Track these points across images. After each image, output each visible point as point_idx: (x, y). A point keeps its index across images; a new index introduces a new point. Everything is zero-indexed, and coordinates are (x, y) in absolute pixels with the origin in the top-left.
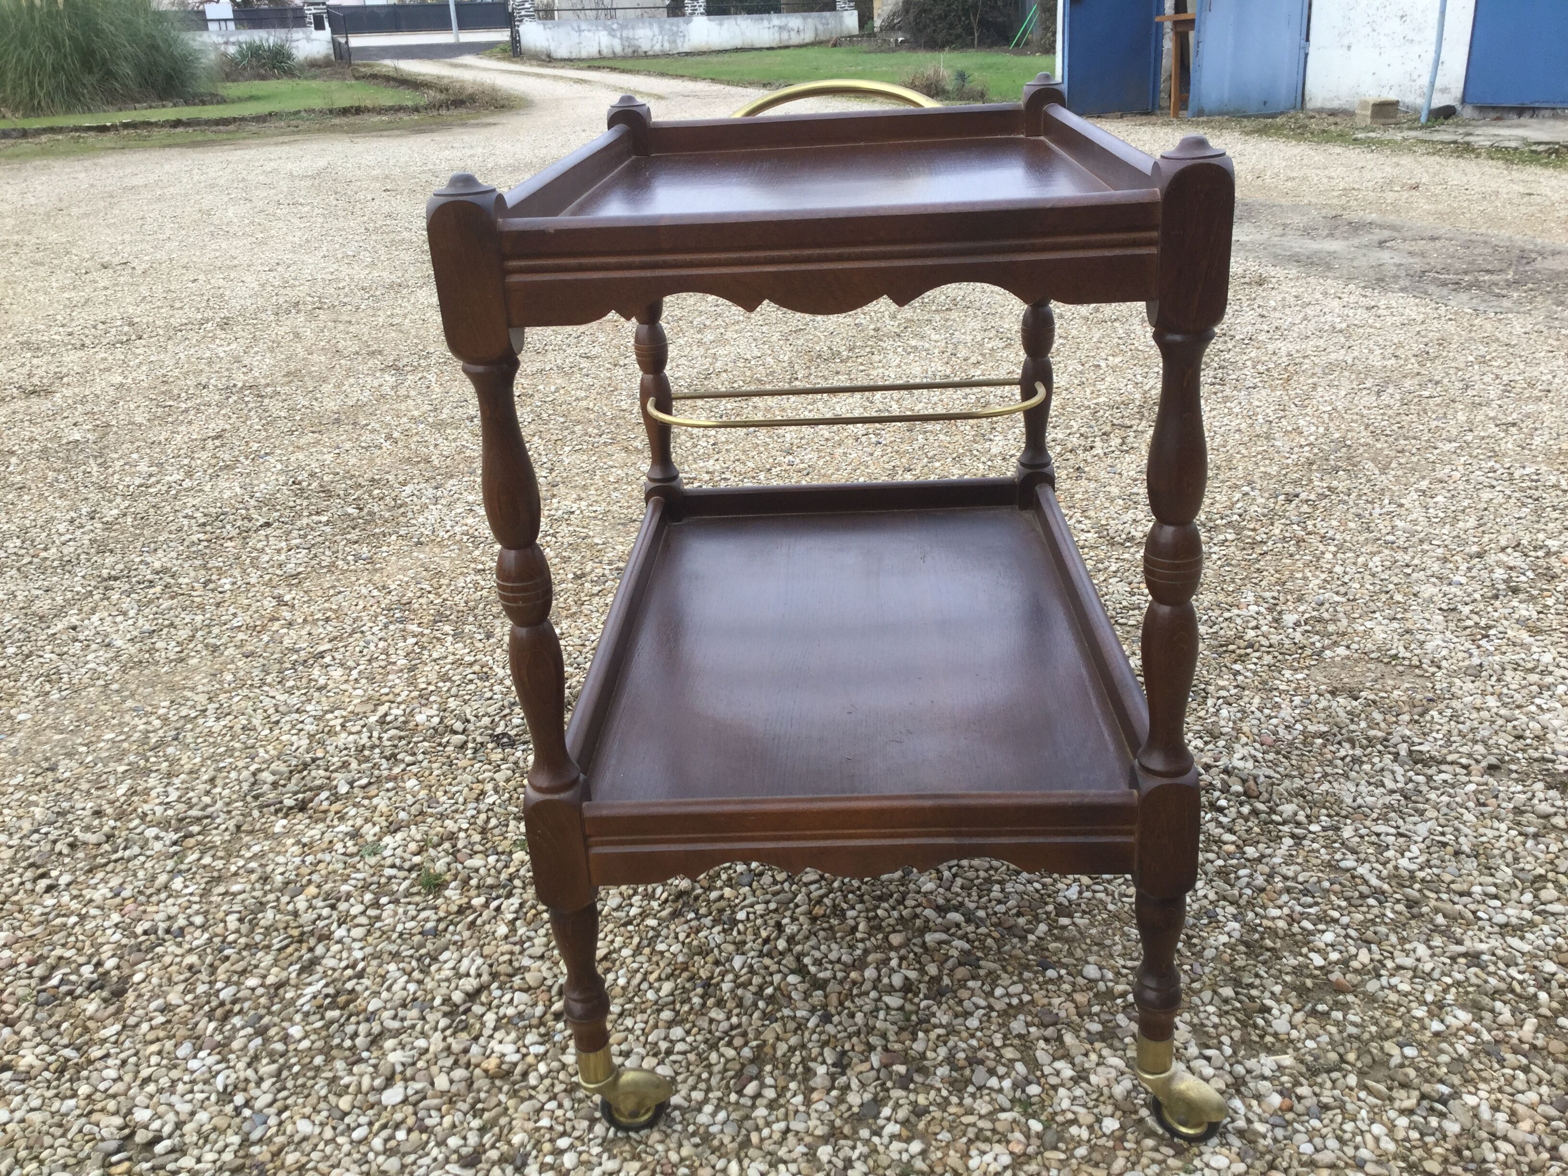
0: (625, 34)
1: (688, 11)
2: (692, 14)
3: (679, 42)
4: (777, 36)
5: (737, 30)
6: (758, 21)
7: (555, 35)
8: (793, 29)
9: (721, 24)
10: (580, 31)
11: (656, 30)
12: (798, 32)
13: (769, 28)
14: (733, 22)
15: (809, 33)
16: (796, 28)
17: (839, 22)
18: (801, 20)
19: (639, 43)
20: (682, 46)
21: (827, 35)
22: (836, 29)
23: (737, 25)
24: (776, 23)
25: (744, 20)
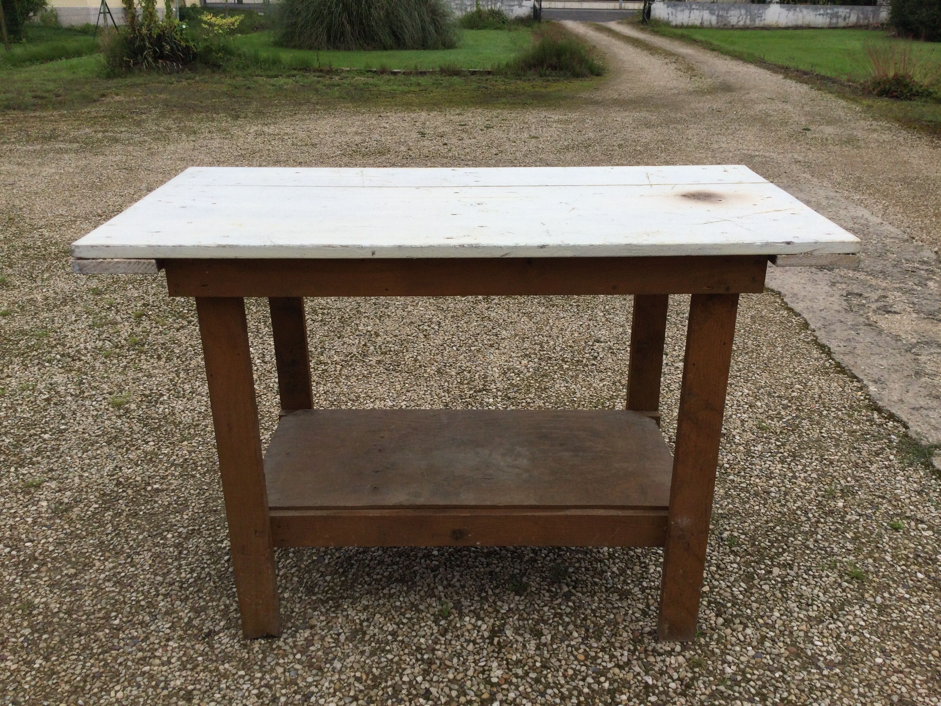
0: (721, 13)
3: (757, 20)
4: (828, 20)
5: (800, 15)
6: (816, 10)
7: (674, 11)
8: (841, 16)
9: (789, 10)
10: (691, 9)
11: (743, 12)
12: (845, 19)
13: (823, 15)
14: (798, 9)
15: (853, 19)
16: (843, 16)
17: (876, 14)
18: (848, 10)
19: (729, 19)
20: (758, 23)
21: (866, 22)
22: (873, 18)
23: (801, 11)
24: (829, 11)
25: (807, 8)
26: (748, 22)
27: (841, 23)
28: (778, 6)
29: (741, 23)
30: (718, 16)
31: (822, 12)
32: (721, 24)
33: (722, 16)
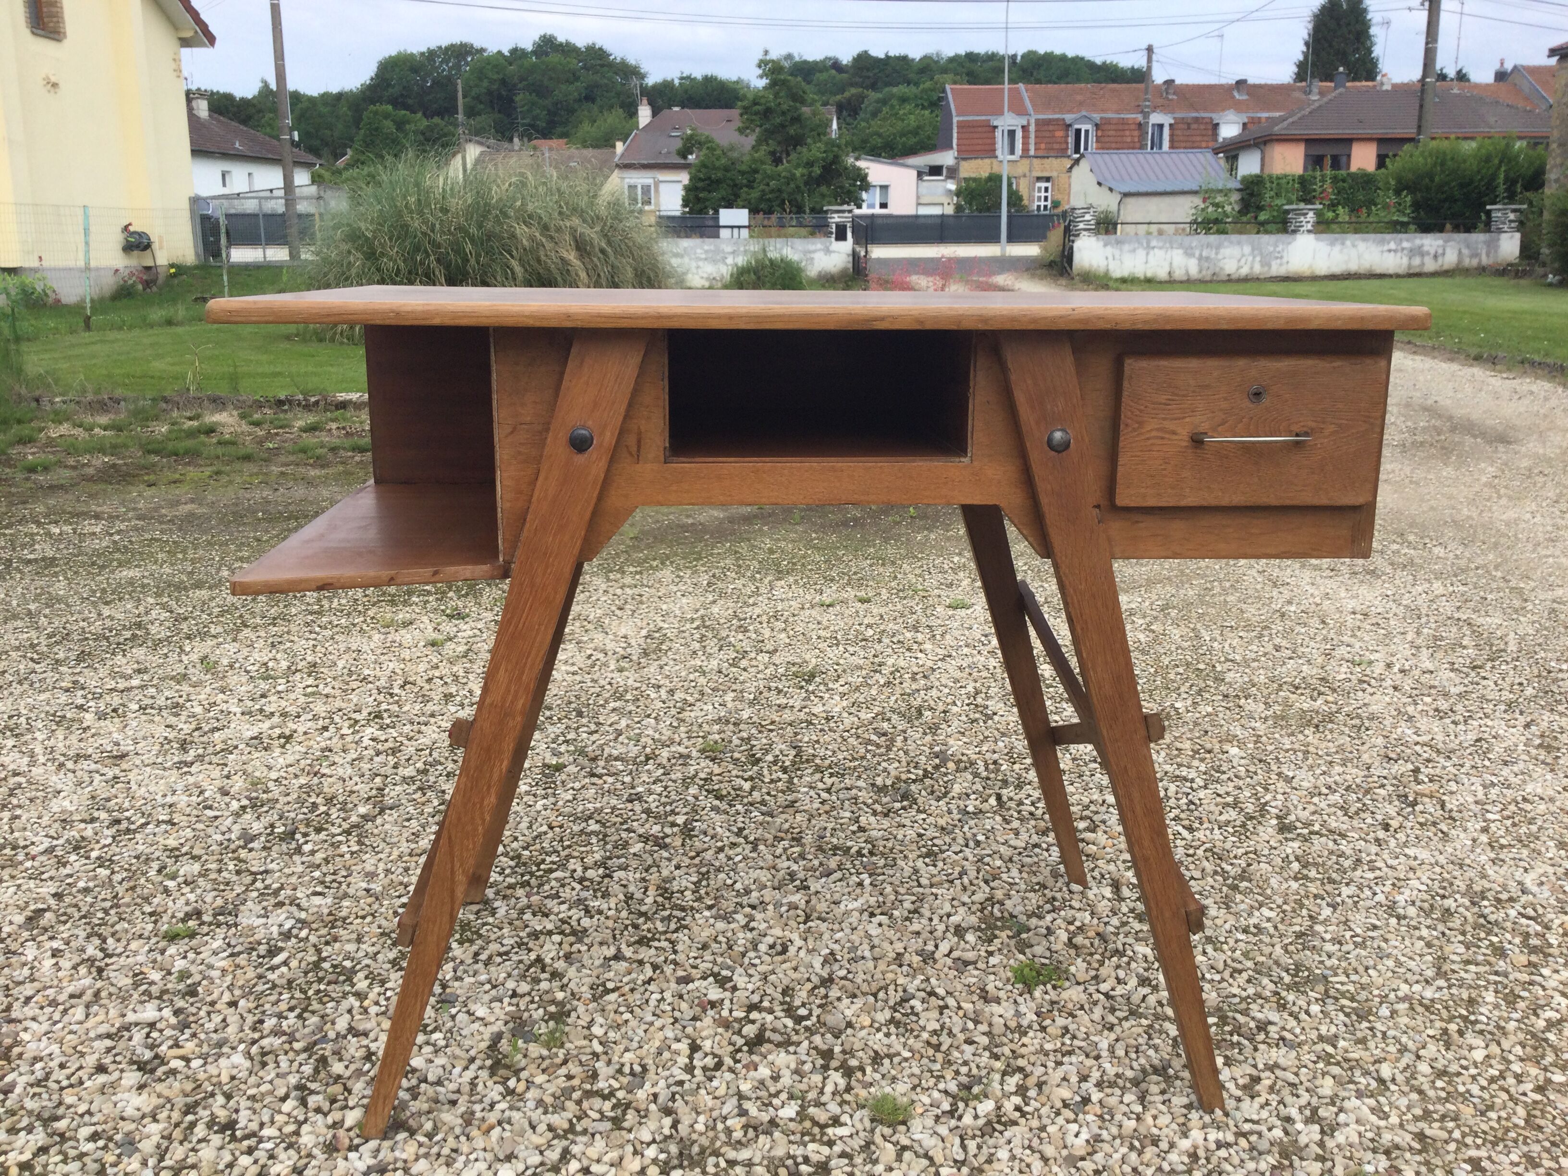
0: (1205, 254)
1: (1292, 227)
2: (1297, 231)
3: (1275, 264)
5: (1353, 252)
6: (1382, 242)
7: (1117, 253)
8: (1428, 253)
9: (1332, 244)
10: (1149, 248)
11: (1247, 249)
12: (1436, 257)
13: (1395, 251)
14: (1348, 243)
15: (1450, 258)
16: (1432, 252)
17: (1492, 246)
18: (1440, 242)
19: (1221, 264)
20: (1277, 269)
21: (1475, 262)
22: (1488, 255)
23: (1354, 246)
24: (1406, 244)
25: (1364, 240)
26: (1258, 269)
27: (1430, 266)
28: (1312, 237)
29: (1244, 271)
30: (1200, 258)
31: (1392, 246)
32: (1207, 275)
33: (1207, 259)
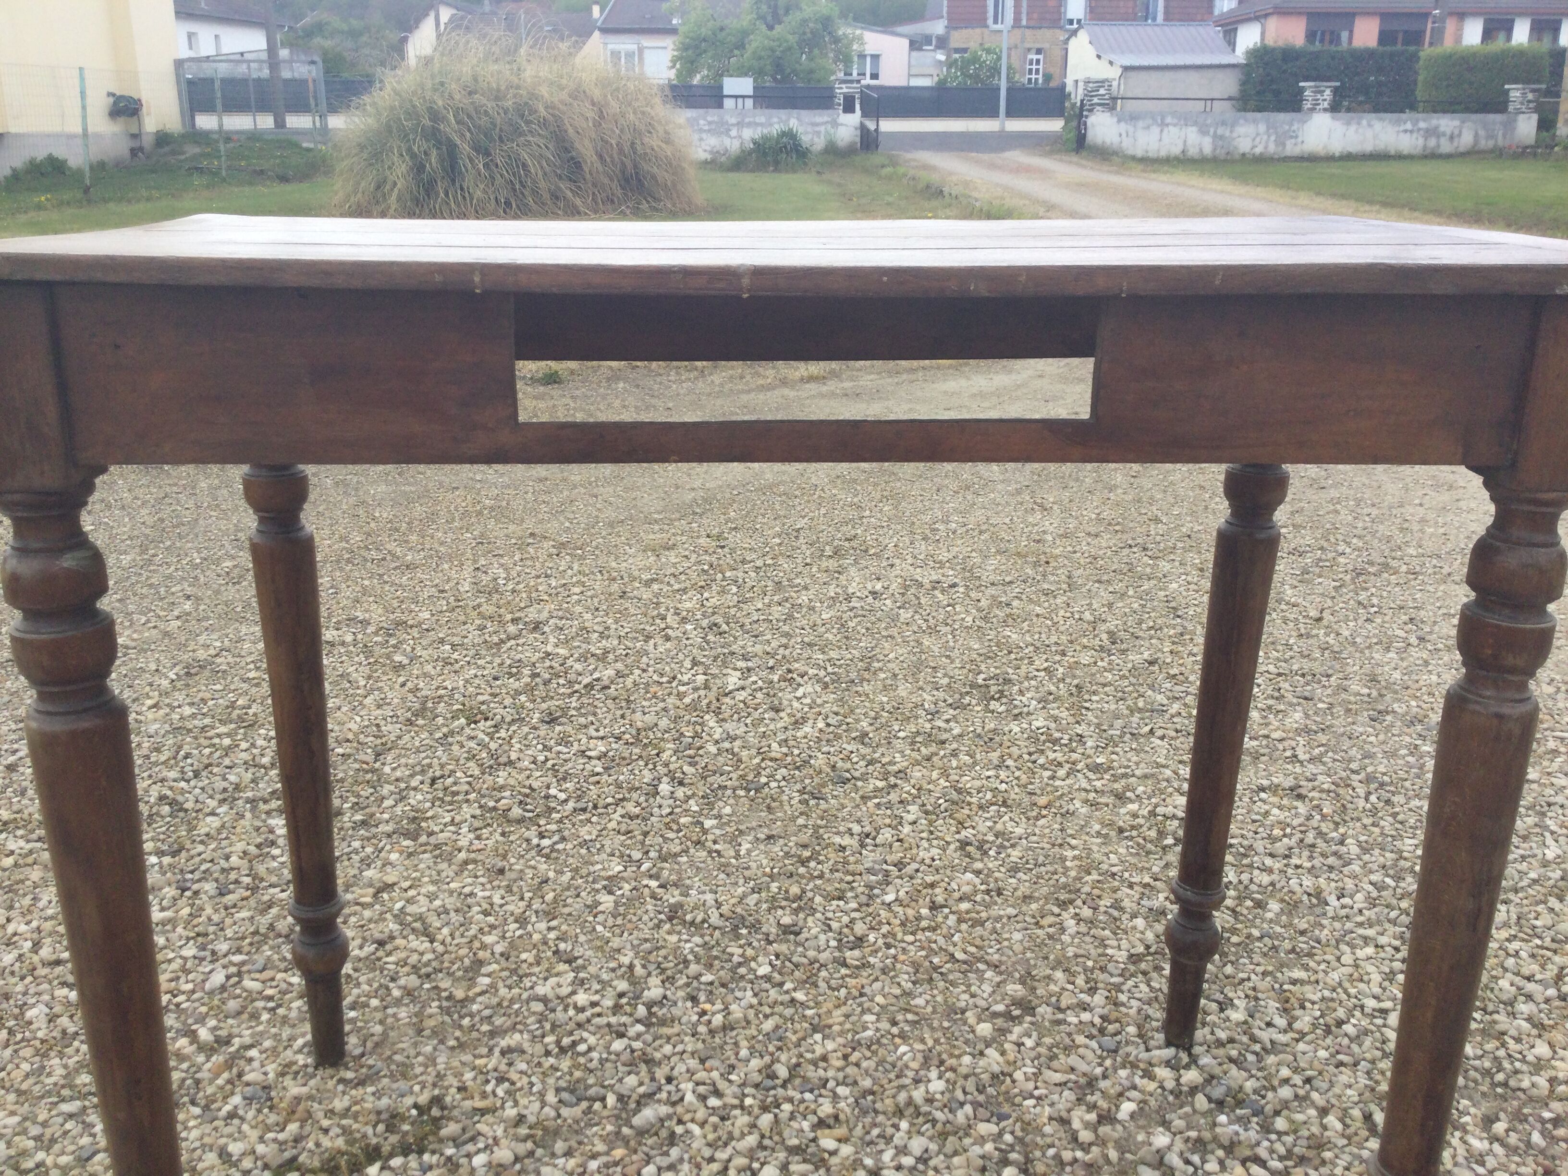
0: (1220, 132)
1: (1307, 105)
2: (1312, 110)
3: (1289, 144)
4: (1421, 142)
5: (1369, 133)
7: (1131, 129)
8: (1444, 134)
9: (1348, 124)
10: (1163, 125)
11: (1262, 128)
12: (1452, 138)
13: (1411, 132)
14: (1364, 122)
15: (1466, 139)
16: (1448, 133)
17: (1510, 126)
19: (1235, 143)
20: (1291, 149)
21: (1491, 144)
22: (1504, 136)
23: (1370, 125)
24: (1422, 125)
25: (1381, 119)
26: (1272, 148)
27: (1446, 147)
28: (1327, 116)
29: (1258, 150)
30: (1215, 136)
31: (1409, 126)
32: (1221, 153)
